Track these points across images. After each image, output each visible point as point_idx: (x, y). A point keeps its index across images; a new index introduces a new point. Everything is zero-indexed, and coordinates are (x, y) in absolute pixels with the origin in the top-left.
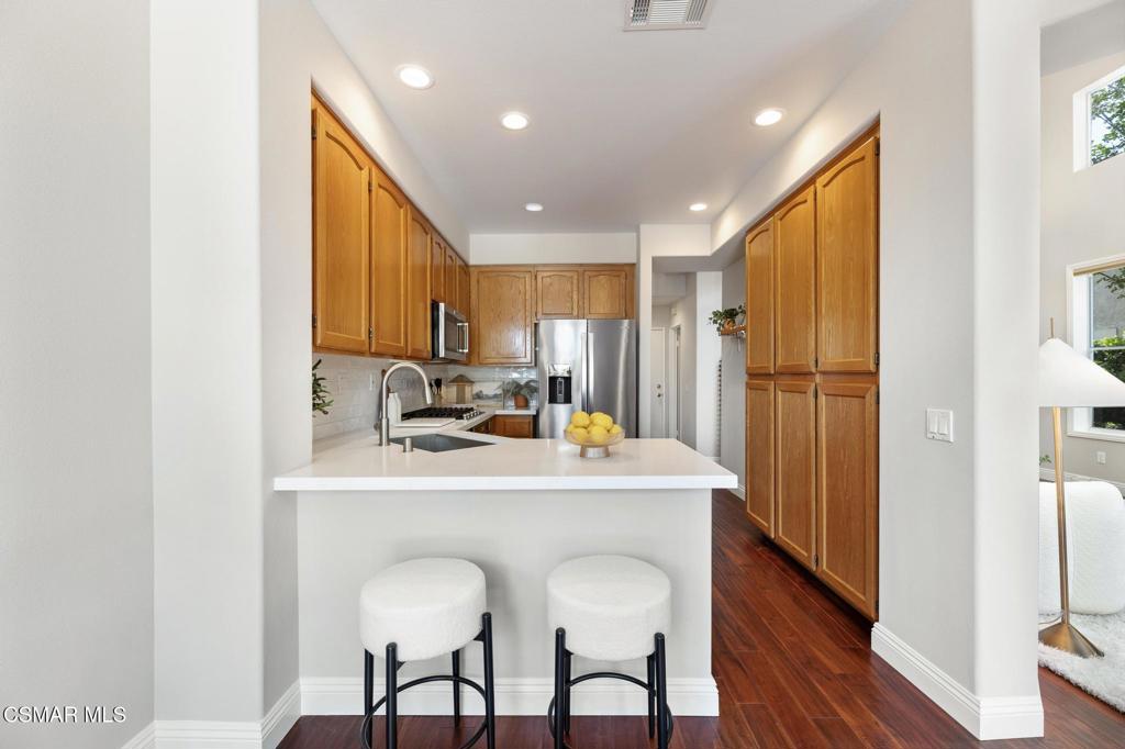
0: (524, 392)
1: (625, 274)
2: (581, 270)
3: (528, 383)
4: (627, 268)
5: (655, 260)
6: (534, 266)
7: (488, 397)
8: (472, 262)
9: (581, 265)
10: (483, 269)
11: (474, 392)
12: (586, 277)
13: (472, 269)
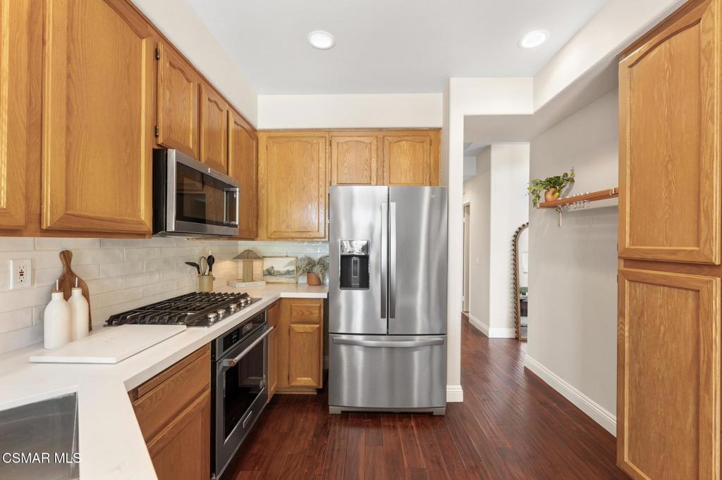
0: (317, 269)
1: (431, 139)
2: (380, 135)
3: (320, 259)
4: (431, 134)
5: (468, 119)
6: (329, 130)
7: (280, 274)
8: (260, 125)
9: (381, 130)
10: (272, 134)
11: (265, 269)
12: (386, 142)
13: (260, 135)
